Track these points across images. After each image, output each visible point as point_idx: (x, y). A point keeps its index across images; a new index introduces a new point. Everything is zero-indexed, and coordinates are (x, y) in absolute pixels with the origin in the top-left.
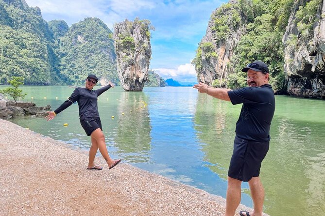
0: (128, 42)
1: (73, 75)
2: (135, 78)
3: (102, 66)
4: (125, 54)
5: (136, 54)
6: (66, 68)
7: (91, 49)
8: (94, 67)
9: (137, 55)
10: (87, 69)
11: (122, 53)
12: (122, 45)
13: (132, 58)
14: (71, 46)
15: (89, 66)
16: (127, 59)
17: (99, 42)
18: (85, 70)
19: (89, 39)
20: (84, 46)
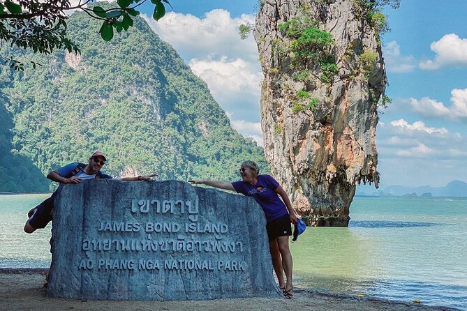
0: (312, 47)
1: (45, 161)
2: (331, 169)
3: (129, 134)
4: (299, 86)
5: (338, 83)
6: (25, 143)
7: (100, 86)
8: (107, 138)
9: (343, 90)
10: (86, 143)
11: (290, 82)
12: (292, 55)
13: (327, 100)
14: (46, 78)
15: (90, 135)
16: (307, 102)
17: (124, 66)
18: (81, 147)
19: (96, 60)
20: (82, 80)
